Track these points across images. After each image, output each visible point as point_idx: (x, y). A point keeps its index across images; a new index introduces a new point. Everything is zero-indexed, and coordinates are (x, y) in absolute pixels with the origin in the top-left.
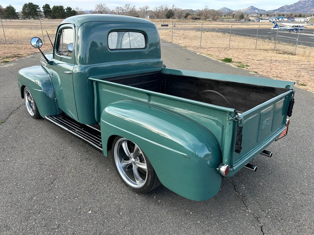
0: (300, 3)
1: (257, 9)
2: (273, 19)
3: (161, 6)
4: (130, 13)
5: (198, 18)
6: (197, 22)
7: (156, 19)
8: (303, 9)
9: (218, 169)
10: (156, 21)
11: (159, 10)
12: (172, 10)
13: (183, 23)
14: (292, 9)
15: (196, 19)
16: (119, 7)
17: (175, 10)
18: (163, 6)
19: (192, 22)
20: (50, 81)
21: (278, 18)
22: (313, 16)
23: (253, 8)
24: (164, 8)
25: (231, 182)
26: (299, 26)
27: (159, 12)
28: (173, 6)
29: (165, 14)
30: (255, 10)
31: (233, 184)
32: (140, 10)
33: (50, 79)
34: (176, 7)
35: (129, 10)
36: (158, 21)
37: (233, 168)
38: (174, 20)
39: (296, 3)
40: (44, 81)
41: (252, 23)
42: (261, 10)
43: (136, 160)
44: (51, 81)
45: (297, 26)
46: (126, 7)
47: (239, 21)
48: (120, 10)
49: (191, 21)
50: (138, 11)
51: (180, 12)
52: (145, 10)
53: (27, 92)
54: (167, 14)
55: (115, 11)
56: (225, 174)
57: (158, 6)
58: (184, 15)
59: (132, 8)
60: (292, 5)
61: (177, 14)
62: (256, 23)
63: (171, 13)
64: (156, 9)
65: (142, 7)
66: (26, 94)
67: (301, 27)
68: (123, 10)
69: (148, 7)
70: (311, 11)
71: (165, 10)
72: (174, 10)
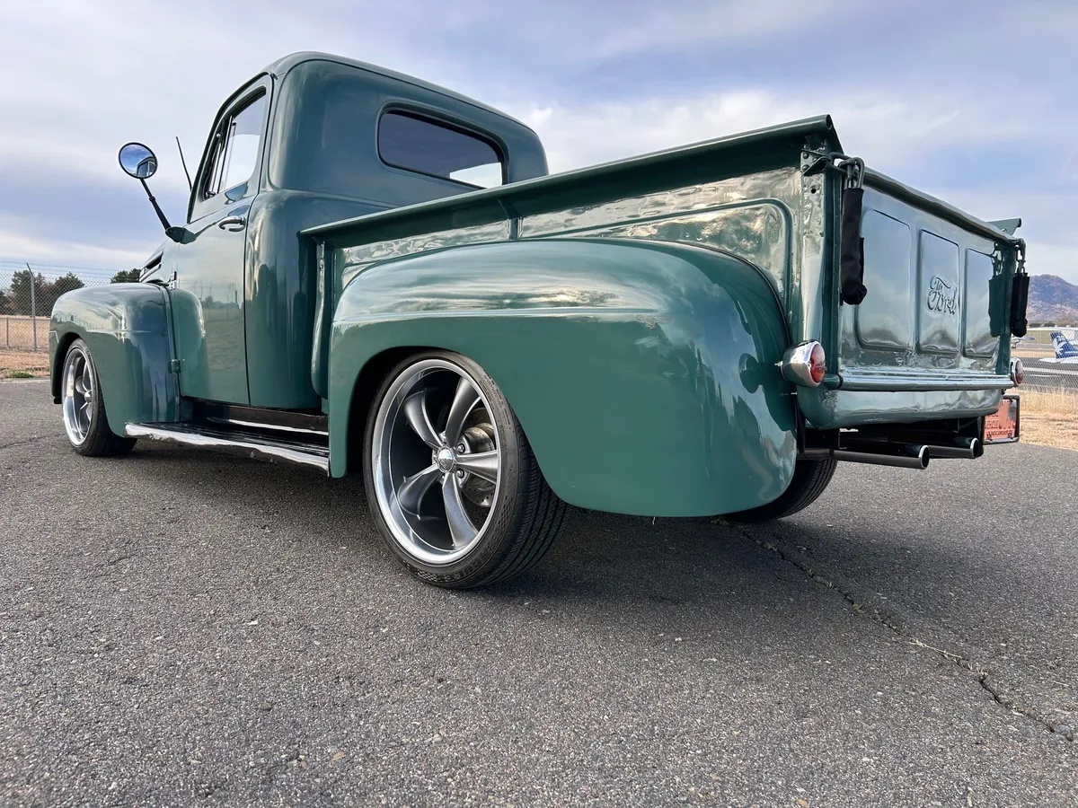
20: (164, 305)
33: (167, 300)
40: (143, 302)
43: (455, 452)
44: (168, 305)
53: (79, 359)
66: (71, 367)
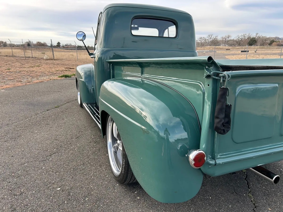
3: (244, 35)
4: (212, 42)
7: (237, 46)
9: (186, 155)
10: (237, 48)
11: (241, 38)
12: (255, 38)
13: (266, 49)
16: (202, 37)
17: (259, 38)
18: (246, 34)
24: (246, 36)
25: (252, 201)
27: (242, 40)
28: (257, 34)
29: (248, 42)
31: (254, 204)
32: (222, 39)
33: (92, 71)
34: (259, 35)
35: (211, 40)
36: (239, 48)
37: (216, 160)
38: (257, 47)
44: (92, 73)
46: (208, 37)
48: (203, 39)
49: (276, 47)
50: (220, 41)
51: (264, 40)
52: (227, 39)
54: (250, 42)
55: (199, 41)
56: (194, 164)
57: (240, 35)
58: (269, 42)
59: (214, 38)
61: (261, 42)
63: (255, 40)
64: (238, 38)
65: (224, 36)
68: (205, 40)
69: (230, 36)
71: (248, 38)
72: (257, 38)
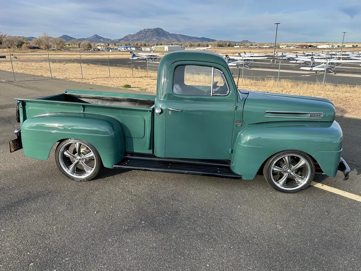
0: (142, 33)
1: (102, 38)
2: (122, 49)
5: (37, 47)
6: (39, 52)
8: (146, 38)
14: (136, 38)
15: (34, 48)
19: (32, 52)
21: (126, 48)
22: (155, 45)
23: (97, 37)
26: (153, 55)
30: (100, 39)
39: (138, 33)
41: (103, 53)
42: (106, 39)
45: (152, 56)
47: (87, 50)
49: (30, 50)
60: (135, 34)
62: (106, 53)
67: (155, 56)
70: (152, 40)
